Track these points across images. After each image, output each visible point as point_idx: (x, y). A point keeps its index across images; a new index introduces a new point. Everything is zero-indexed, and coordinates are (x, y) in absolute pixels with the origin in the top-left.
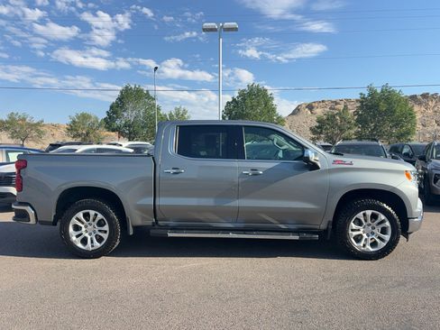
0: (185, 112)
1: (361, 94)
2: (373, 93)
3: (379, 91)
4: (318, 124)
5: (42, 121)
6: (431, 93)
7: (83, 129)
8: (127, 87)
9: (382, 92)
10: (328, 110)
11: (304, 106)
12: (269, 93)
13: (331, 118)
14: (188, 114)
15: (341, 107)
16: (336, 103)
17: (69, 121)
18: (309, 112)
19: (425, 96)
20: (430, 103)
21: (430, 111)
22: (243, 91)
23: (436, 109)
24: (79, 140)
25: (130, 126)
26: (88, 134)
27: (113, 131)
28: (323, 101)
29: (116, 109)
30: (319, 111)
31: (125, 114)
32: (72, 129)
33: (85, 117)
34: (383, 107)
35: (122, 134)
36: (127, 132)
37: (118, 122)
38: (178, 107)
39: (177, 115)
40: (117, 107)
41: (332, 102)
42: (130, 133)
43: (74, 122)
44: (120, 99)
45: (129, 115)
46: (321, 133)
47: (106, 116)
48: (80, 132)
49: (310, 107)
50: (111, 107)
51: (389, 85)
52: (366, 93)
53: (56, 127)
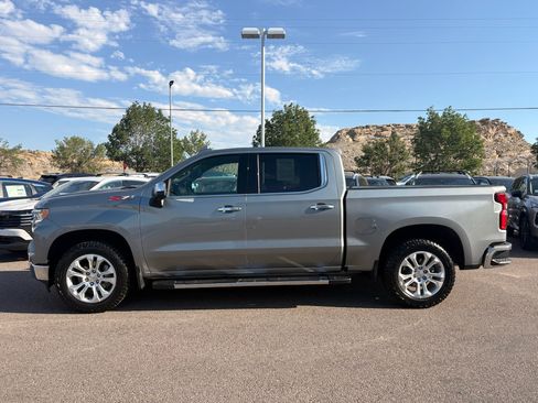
0: (203, 137)
1: (420, 118)
2: (433, 117)
3: (440, 115)
4: (363, 154)
5: (20, 147)
6: (491, 119)
7: (74, 157)
8: (134, 106)
9: (444, 116)
10: (372, 137)
11: (344, 132)
12: (310, 115)
13: (380, 147)
14: (206, 140)
15: (388, 134)
16: (383, 129)
17: (56, 147)
18: (351, 140)
19: (484, 122)
20: (490, 131)
21: (490, 140)
22: (280, 112)
23: (497, 137)
24: (68, 171)
25: (137, 153)
26: (80, 163)
27: (117, 159)
28: (367, 127)
29: (120, 133)
30: (362, 138)
31: (132, 139)
32: (60, 156)
33: (76, 142)
34: (446, 133)
35: (128, 163)
36: (134, 161)
37: (123, 150)
38: (195, 131)
39: (193, 141)
40: (122, 129)
41: (378, 127)
42: (138, 163)
43: (62, 148)
44: (126, 121)
45: (137, 140)
46: (368, 165)
47: (107, 140)
48: (70, 160)
49: (352, 133)
50: (115, 130)
51: (453, 108)
52: (426, 117)
53: (36, 154)
